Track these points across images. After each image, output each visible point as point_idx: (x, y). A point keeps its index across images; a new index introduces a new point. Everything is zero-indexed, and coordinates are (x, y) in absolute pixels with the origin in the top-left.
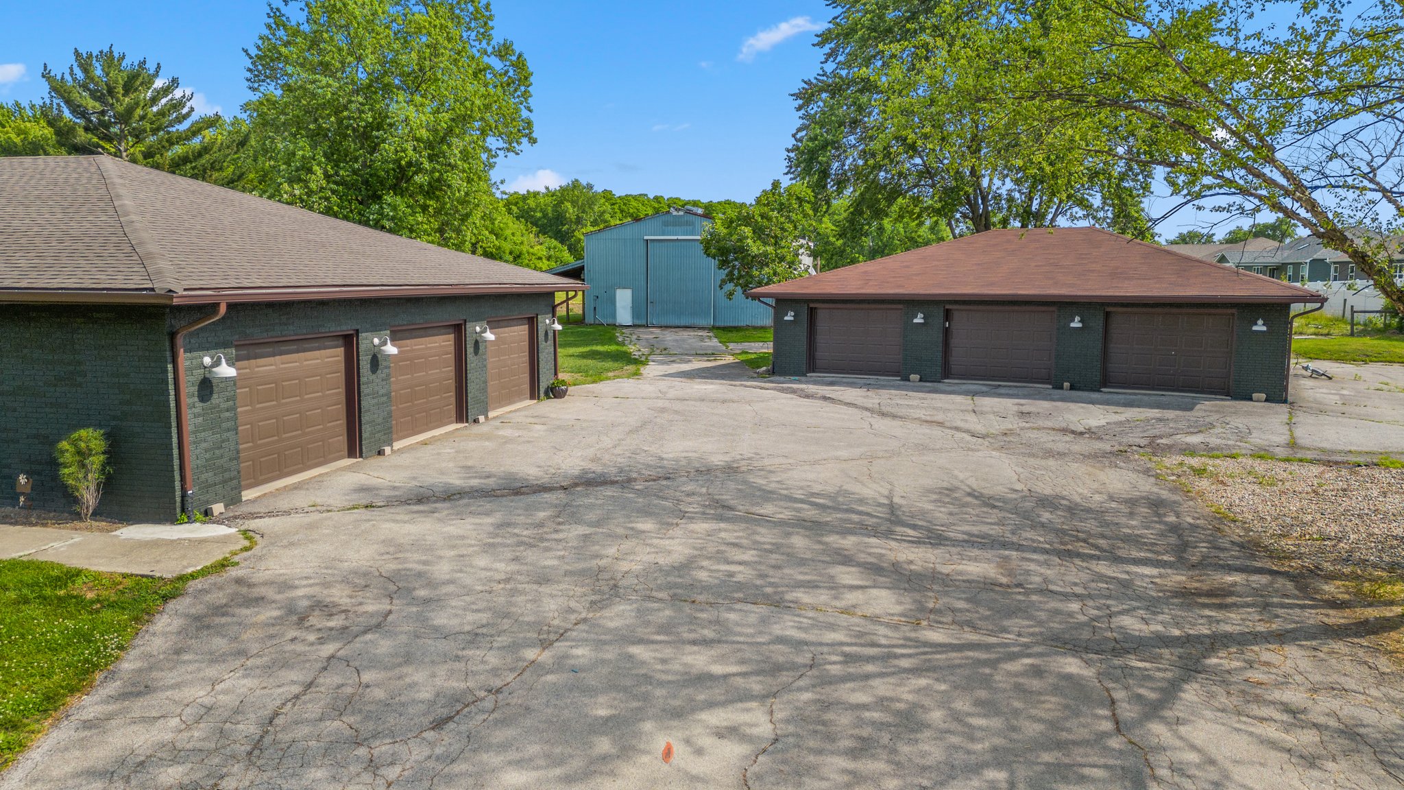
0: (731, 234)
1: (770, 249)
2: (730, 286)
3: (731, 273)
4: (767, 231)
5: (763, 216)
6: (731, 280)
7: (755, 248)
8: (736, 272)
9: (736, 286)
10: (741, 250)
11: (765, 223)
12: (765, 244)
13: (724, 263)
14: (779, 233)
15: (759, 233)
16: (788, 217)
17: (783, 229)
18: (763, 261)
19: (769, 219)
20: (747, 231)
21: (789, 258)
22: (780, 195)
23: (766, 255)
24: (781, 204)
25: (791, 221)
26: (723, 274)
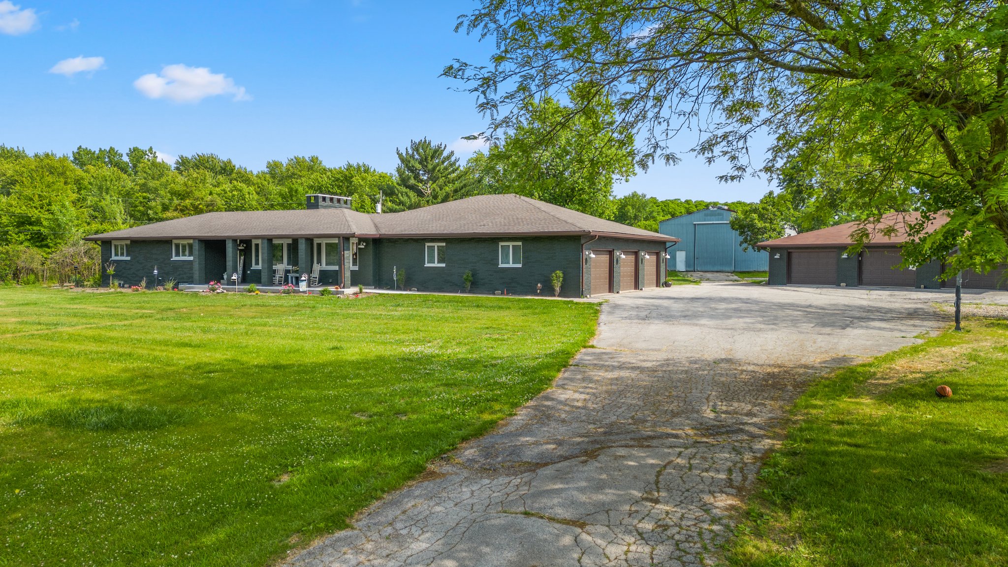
0: (746, 218)
1: (767, 225)
2: (745, 245)
3: (746, 238)
4: (766, 216)
5: (763, 209)
6: (746, 242)
7: (759, 224)
8: (749, 238)
9: (749, 245)
10: (751, 226)
11: (765, 212)
12: (765, 222)
13: (742, 233)
14: (772, 216)
15: (762, 217)
16: (778, 209)
17: (774, 215)
18: (763, 231)
19: (767, 210)
20: (755, 216)
21: (778, 230)
22: (774, 198)
23: (765, 228)
24: (774, 202)
25: (779, 211)
26: (741, 238)
